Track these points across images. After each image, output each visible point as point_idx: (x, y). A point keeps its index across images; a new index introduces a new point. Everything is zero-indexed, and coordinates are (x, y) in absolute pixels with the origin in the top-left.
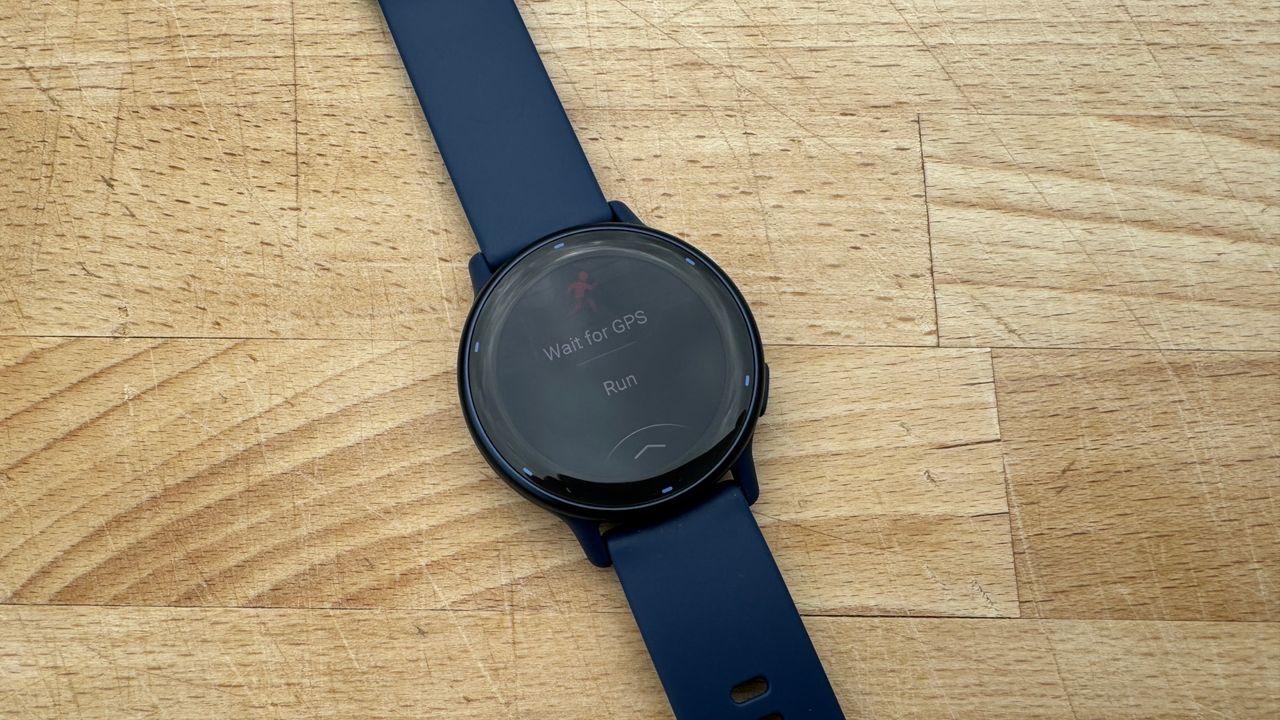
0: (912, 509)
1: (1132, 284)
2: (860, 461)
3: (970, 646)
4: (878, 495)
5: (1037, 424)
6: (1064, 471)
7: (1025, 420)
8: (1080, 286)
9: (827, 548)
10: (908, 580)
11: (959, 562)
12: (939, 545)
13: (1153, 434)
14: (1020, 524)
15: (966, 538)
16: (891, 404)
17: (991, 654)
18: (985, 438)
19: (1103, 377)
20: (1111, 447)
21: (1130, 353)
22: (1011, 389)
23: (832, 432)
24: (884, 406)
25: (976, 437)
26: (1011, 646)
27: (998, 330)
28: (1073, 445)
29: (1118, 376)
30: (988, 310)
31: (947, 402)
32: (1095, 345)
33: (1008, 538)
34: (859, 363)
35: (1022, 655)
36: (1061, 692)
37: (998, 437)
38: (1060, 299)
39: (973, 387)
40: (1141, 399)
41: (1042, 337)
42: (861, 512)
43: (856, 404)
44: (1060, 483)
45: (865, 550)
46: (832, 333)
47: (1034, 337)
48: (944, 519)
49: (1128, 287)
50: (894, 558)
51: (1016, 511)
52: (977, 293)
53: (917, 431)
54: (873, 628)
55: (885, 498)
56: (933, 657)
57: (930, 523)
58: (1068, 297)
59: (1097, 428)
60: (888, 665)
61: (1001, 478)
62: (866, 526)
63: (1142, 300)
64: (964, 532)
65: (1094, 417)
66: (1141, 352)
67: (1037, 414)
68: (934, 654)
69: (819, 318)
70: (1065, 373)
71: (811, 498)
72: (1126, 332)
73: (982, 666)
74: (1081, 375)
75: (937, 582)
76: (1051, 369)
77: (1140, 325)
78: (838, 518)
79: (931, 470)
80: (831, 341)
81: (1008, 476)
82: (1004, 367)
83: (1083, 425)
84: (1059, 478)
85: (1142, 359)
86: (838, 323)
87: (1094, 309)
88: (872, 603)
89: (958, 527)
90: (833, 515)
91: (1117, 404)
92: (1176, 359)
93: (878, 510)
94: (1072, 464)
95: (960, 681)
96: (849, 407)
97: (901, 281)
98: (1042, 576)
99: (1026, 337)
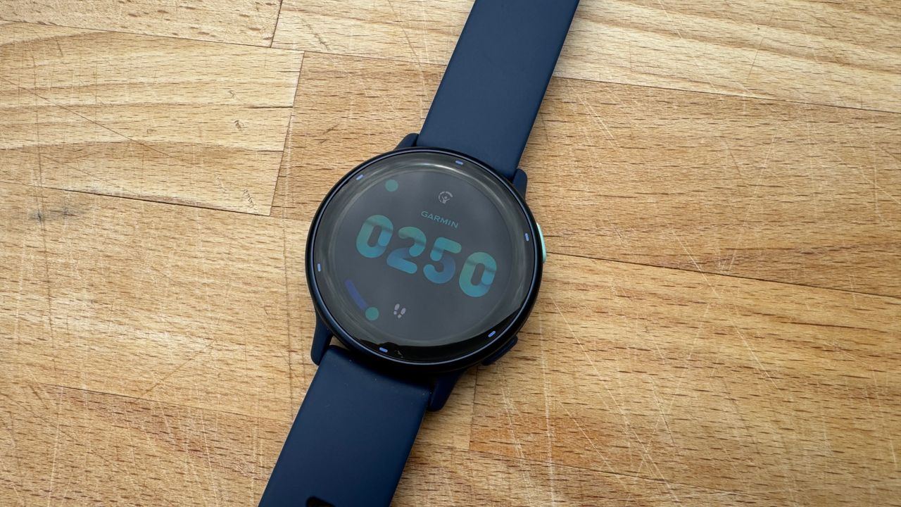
0: (220, 142)
1: (413, 22)
2: (195, 110)
3: (230, 229)
4: (201, 131)
5: (320, 100)
6: (329, 130)
7: (314, 97)
8: (379, 19)
9: (156, 160)
10: (203, 184)
11: (241, 178)
12: (231, 166)
13: (397, 114)
14: (288, 160)
15: (250, 163)
16: (227, 79)
17: (243, 236)
18: (282, 105)
19: (375, 76)
20: (366, 119)
21: (397, 63)
22: (310, 77)
23: (184, 91)
24: (223, 79)
25: (277, 104)
26: (258, 232)
27: (314, 42)
28: (340, 114)
29: (385, 77)
30: (311, 28)
31: (265, 81)
32: (376, 56)
33: (278, 166)
34: (215, 52)
35: (263, 239)
36: (282, 265)
37: (291, 105)
38: (361, 26)
39: (285, 74)
40: (396, 92)
41: (341, 48)
42: (185, 141)
43: (204, 77)
44: (324, 137)
45: (180, 163)
46: (204, 33)
47: (336, 47)
48: (239, 150)
49: (410, 23)
50: (198, 170)
51: (289, 151)
52: (307, 18)
53: (238, 96)
54: (170, 211)
55: (204, 134)
56: (203, 233)
57: (229, 152)
58: (367, 26)
59: (360, 106)
60: (173, 234)
61: (285, 130)
62: (187, 149)
63: (417, 32)
64: (249, 160)
65: (360, 99)
66: (406, 63)
67: (323, 94)
68: (205, 231)
69: (198, 24)
70: (349, 71)
71: (156, 129)
72: (399, 50)
73: (233, 242)
74: (360, 73)
75: (221, 188)
76: (342, 68)
77: (411, 47)
78: (169, 142)
79: (240, 120)
80: (201, 38)
81: (291, 129)
82: (309, 63)
83: (352, 104)
84: (324, 133)
85: (405, 68)
86: (210, 27)
87: (383, 34)
88: (174, 195)
89: (247, 157)
90: (167, 140)
91: (379, 93)
92: (429, 70)
93: (197, 140)
94: (335, 126)
95: (216, 250)
96: (201, 77)
97: (258, 6)
98: (293, 192)
99: (330, 47)
